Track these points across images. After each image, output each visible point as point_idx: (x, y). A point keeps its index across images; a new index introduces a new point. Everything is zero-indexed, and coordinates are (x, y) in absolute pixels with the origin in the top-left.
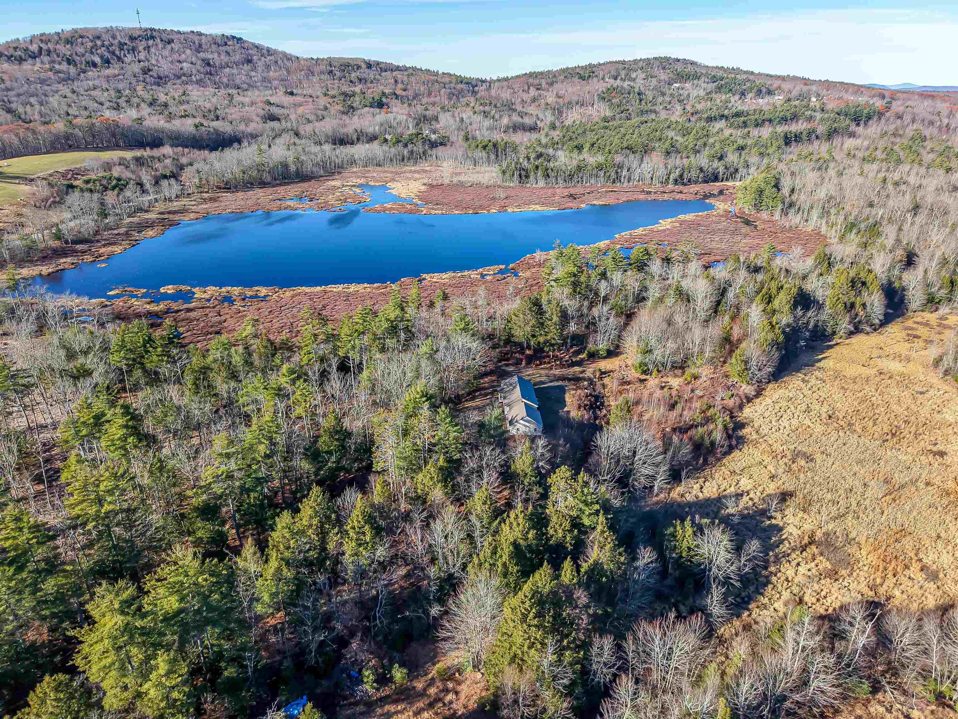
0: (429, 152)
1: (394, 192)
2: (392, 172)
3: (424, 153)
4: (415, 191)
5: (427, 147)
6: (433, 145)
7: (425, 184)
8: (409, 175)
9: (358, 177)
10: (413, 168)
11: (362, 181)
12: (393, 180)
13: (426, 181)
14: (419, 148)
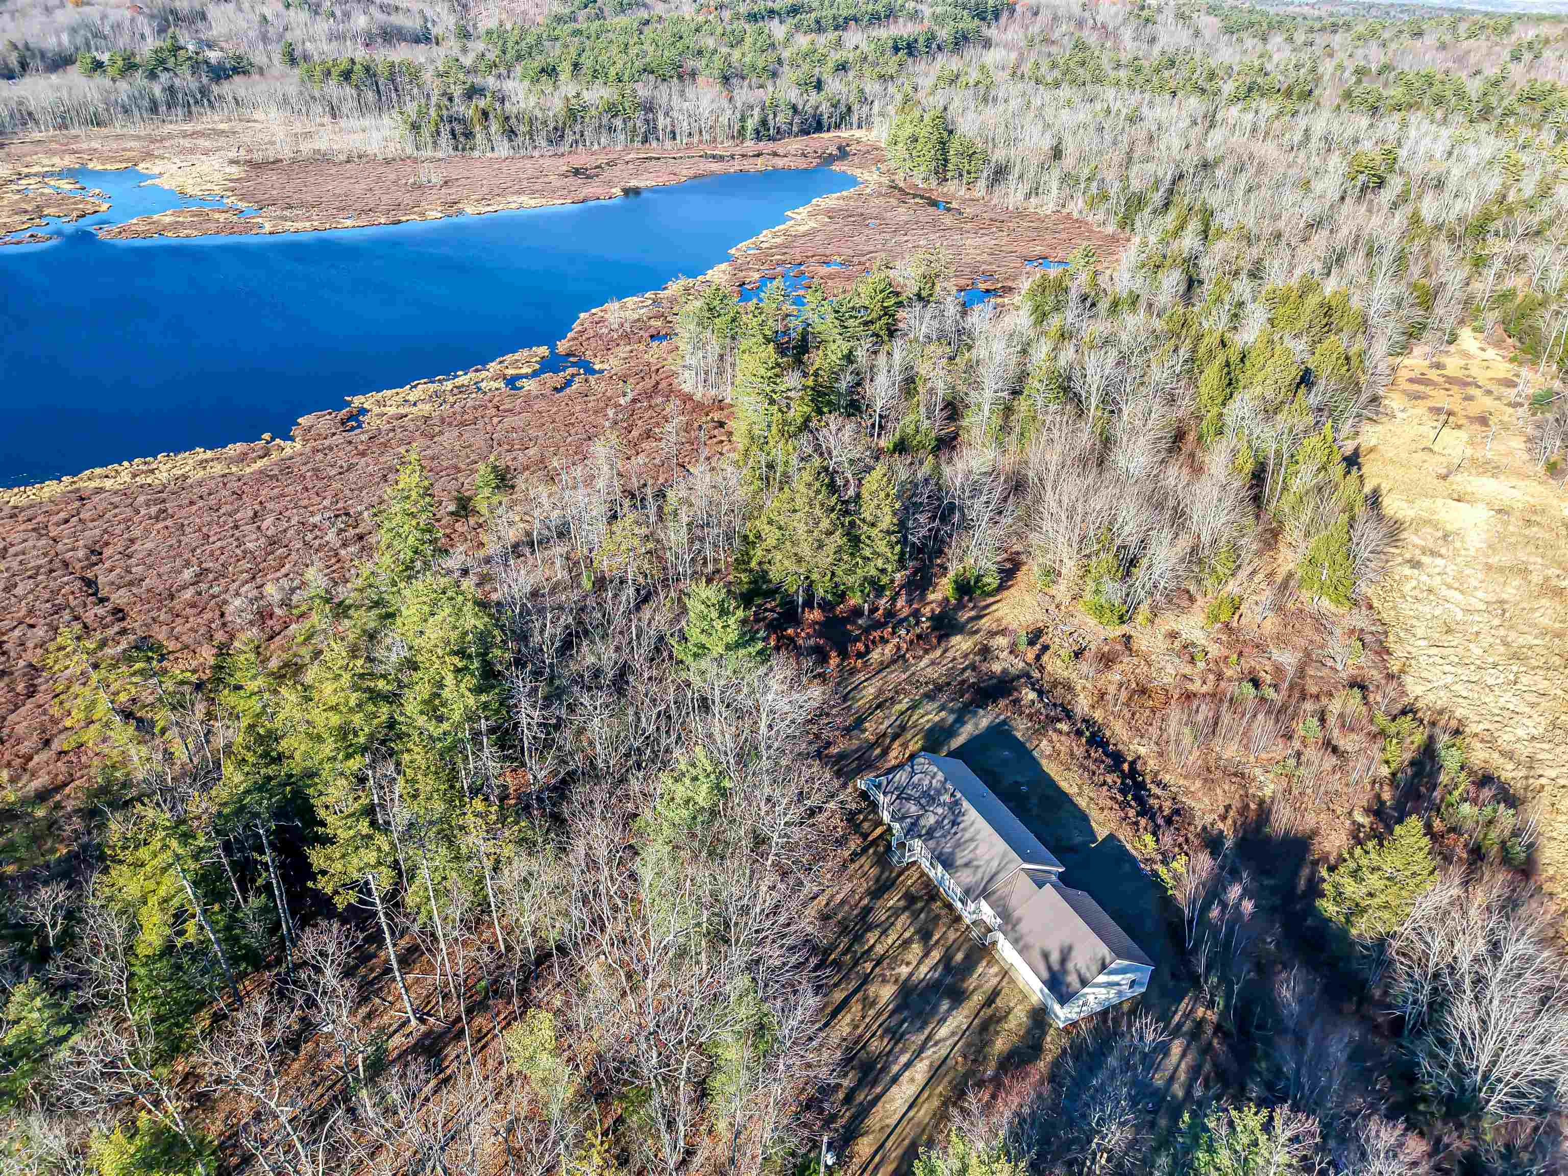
0: (215, 89)
1: (166, 183)
2: (138, 138)
3: (204, 92)
4: (217, 177)
5: (205, 80)
6: (220, 73)
7: (233, 162)
8: (187, 143)
9: (52, 153)
10: (188, 127)
11: (68, 161)
12: (148, 155)
13: (233, 154)
14: (186, 81)
